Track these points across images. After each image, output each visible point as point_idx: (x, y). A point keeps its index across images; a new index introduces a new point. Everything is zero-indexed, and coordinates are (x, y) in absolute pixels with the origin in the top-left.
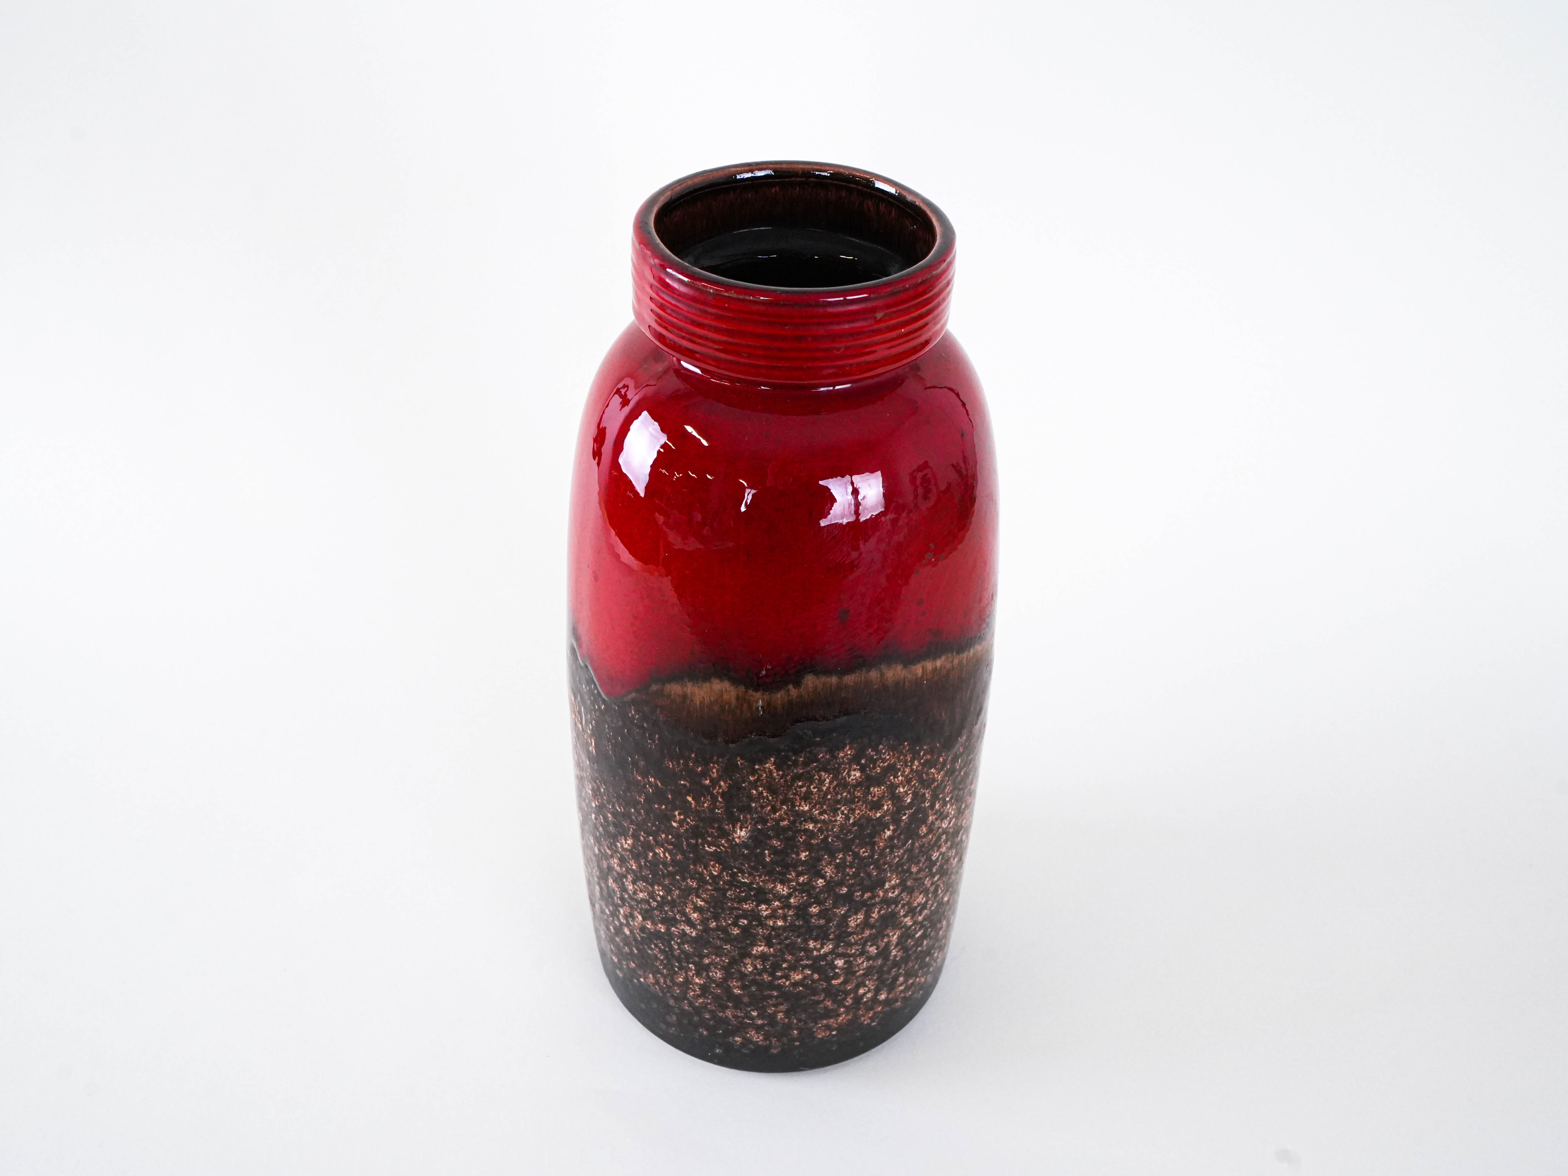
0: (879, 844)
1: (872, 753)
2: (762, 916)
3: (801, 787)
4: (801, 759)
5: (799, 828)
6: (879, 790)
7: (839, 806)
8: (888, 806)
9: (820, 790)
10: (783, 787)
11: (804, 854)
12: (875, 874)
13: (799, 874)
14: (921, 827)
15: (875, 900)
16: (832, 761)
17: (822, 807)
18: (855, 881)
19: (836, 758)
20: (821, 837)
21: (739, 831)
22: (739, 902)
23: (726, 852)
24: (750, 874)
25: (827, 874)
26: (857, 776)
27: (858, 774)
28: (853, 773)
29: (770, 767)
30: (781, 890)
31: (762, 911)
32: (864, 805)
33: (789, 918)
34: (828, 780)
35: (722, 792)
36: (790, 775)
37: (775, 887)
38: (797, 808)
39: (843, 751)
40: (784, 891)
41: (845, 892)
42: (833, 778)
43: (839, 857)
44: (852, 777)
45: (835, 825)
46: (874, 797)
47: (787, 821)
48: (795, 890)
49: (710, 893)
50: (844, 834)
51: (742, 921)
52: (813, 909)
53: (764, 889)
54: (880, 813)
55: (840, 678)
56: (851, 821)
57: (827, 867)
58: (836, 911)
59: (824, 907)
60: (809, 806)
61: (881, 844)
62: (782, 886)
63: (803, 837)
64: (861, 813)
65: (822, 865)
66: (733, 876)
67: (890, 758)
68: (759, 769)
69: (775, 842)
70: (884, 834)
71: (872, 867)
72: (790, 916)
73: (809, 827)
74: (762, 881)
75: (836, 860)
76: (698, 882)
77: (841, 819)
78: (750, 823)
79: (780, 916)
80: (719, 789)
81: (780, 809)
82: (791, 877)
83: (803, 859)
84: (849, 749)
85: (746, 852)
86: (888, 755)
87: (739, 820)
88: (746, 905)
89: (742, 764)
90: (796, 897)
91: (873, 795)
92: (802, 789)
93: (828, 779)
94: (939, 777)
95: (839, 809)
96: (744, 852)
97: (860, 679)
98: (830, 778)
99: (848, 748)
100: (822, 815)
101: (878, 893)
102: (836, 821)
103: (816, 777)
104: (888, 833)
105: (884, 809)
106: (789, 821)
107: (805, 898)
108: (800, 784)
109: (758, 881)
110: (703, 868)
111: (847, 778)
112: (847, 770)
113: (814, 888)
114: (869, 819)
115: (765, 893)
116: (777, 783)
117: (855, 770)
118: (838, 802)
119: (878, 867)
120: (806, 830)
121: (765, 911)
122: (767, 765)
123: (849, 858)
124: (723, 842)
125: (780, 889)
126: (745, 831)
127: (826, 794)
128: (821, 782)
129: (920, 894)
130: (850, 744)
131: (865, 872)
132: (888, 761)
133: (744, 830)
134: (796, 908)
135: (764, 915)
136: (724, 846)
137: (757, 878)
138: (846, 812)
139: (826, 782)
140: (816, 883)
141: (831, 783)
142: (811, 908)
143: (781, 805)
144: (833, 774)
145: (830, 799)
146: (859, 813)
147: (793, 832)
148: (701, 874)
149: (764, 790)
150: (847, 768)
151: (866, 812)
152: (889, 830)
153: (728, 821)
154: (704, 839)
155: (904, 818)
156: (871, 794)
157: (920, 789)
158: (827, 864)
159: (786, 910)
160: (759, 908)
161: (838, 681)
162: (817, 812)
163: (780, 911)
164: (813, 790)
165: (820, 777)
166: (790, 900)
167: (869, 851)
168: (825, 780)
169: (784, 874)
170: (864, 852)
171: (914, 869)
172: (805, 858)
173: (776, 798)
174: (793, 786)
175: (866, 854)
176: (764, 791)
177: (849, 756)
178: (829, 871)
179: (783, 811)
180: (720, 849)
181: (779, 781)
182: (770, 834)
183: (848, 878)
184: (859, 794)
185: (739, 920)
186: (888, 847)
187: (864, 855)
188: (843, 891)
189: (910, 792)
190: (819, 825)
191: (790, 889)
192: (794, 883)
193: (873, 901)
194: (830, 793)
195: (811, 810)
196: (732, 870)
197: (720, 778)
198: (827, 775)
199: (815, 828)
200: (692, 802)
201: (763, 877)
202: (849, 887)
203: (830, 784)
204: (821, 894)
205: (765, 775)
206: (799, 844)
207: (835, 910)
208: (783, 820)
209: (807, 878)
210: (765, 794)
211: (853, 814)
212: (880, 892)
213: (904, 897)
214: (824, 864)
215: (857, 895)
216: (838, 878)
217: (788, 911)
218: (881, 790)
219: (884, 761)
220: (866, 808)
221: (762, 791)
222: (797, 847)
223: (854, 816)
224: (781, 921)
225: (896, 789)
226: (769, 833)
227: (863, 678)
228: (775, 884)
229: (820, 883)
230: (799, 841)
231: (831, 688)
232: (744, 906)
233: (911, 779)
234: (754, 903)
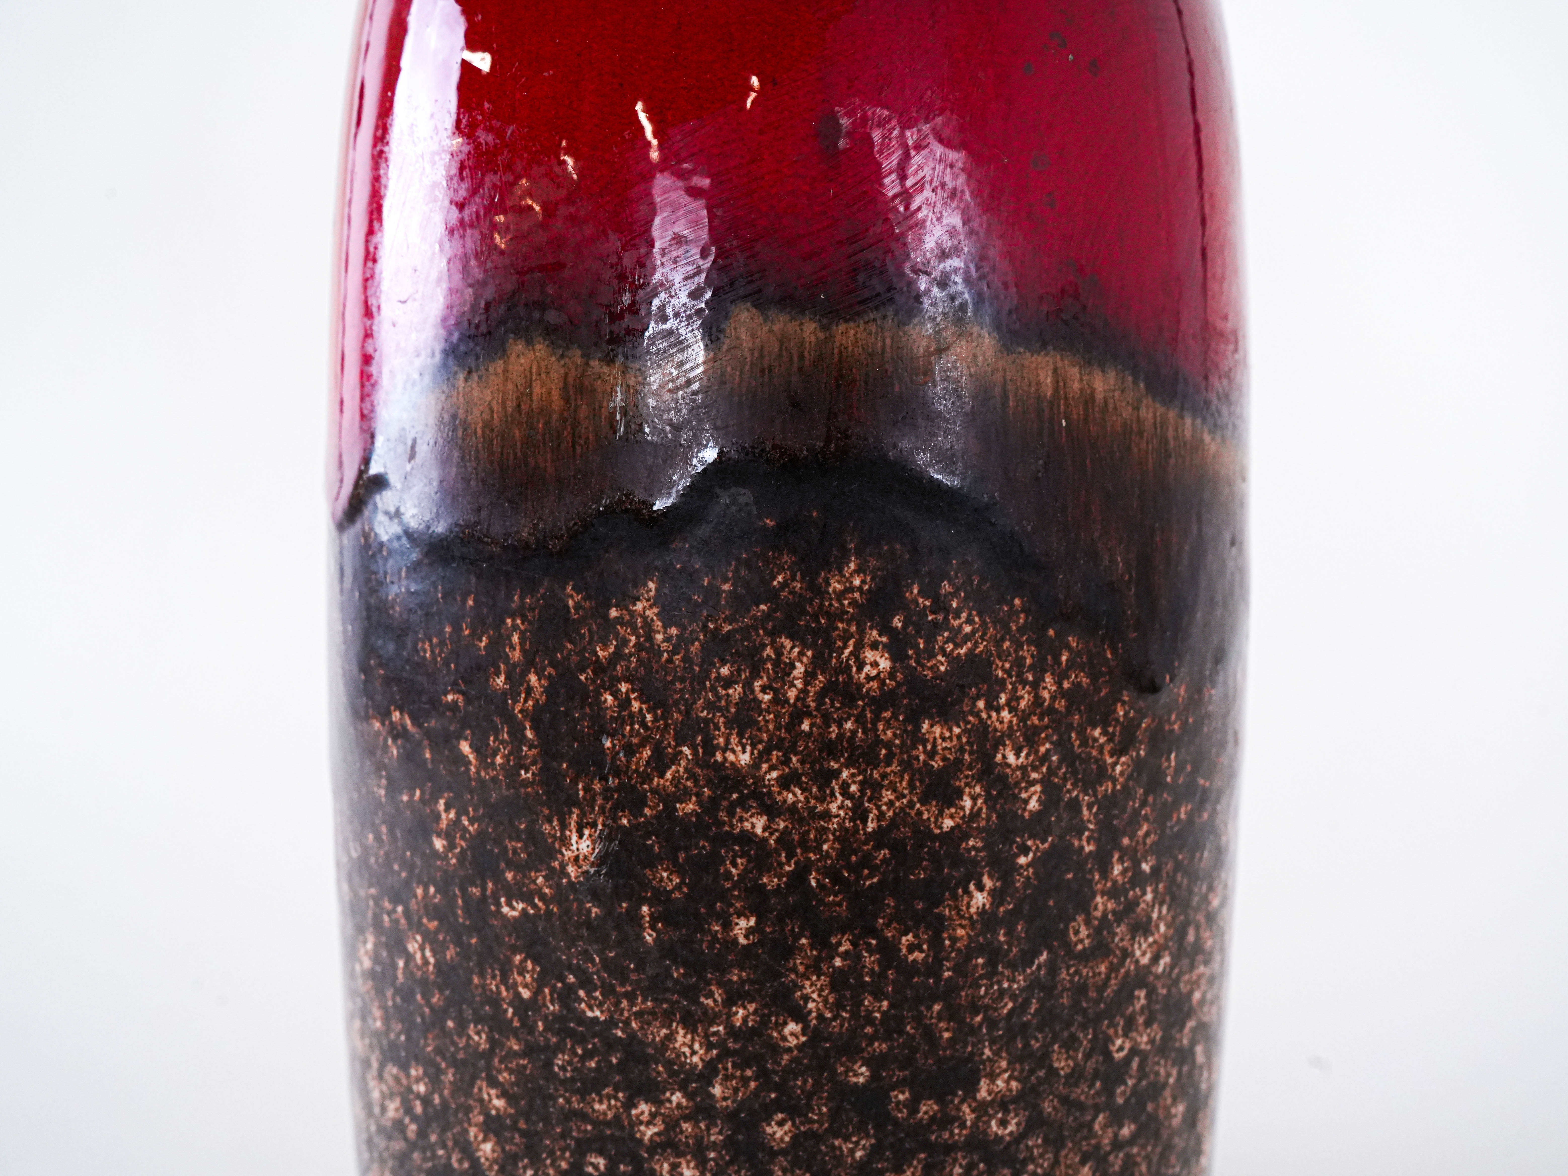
0: (954, 930)
1: (921, 600)
2: (640, 1141)
3: (728, 683)
4: (726, 587)
5: (727, 828)
6: (947, 734)
7: (834, 765)
8: (974, 798)
9: (779, 700)
10: (682, 680)
11: (743, 923)
12: (946, 1035)
13: (733, 998)
14: (1074, 920)
15: (952, 1134)
16: (811, 602)
17: (786, 761)
18: (891, 1048)
19: (819, 591)
20: (787, 868)
21: (574, 838)
22: (583, 1094)
23: (549, 913)
24: (608, 991)
25: (811, 1005)
26: (881, 667)
27: (885, 664)
28: (870, 655)
29: (648, 612)
30: (686, 1050)
31: (641, 1123)
32: (906, 777)
33: (712, 1155)
34: (800, 669)
35: (534, 706)
36: (697, 639)
37: (670, 1037)
38: (719, 757)
39: (840, 571)
40: (694, 1053)
41: (861, 1080)
42: (814, 661)
43: (842, 949)
44: (867, 669)
45: (825, 830)
46: (932, 754)
47: (694, 799)
48: (725, 1053)
49: (518, 1065)
50: (850, 868)
51: (593, 1160)
52: (775, 1128)
53: (641, 1043)
54: (952, 817)
55: (825, 328)
56: (871, 826)
57: (808, 979)
58: (840, 1148)
59: (807, 1127)
60: (752, 753)
61: (960, 932)
62: (689, 1036)
63: (739, 861)
64: (897, 804)
65: (794, 970)
66: (566, 997)
67: (973, 632)
68: (619, 620)
69: (665, 875)
70: (966, 898)
71: (937, 1007)
72: (714, 1146)
73: (753, 826)
74: (639, 1015)
75: (833, 958)
76: (491, 1030)
77: (842, 813)
78: (602, 809)
79: (687, 1144)
80: (526, 701)
81: (676, 757)
82: (710, 1002)
83: (742, 941)
84: (857, 571)
85: (594, 910)
86: (969, 621)
87: (573, 801)
88: (601, 1102)
89: (578, 606)
90: (727, 1078)
91: (929, 747)
92: (731, 691)
93: (801, 662)
94: (1118, 768)
95: (837, 774)
96: (589, 911)
97: (880, 344)
98: (805, 660)
99: (852, 566)
100: (789, 790)
101: (958, 1109)
102: (827, 815)
103: (769, 651)
104: (980, 899)
105: (962, 808)
106: (699, 803)
107: (753, 1085)
108: (725, 671)
109: (626, 1014)
110: (498, 978)
111: (854, 669)
112: (851, 642)
113: (776, 1050)
114: (922, 833)
115: (646, 1061)
116: (664, 667)
117: (874, 646)
118: (831, 749)
119: (952, 1014)
120: (747, 838)
121: (648, 1124)
122: (639, 606)
123: (869, 960)
124: (540, 880)
125: (684, 1044)
126: (590, 835)
127: (798, 715)
128: (784, 670)
129: (1083, 1163)
130: (859, 553)
131: (918, 1020)
132: (969, 644)
133: (587, 832)
134: (731, 1117)
135: (647, 1138)
136: (543, 897)
137: (625, 1003)
138: (853, 788)
139: (795, 673)
140: (780, 1033)
141: (809, 677)
142: (769, 1125)
143: (678, 745)
144: (813, 646)
145: (809, 734)
146: (890, 804)
147: (713, 840)
148: (495, 1001)
149: (633, 691)
150: (852, 636)
151: (911, 804)
152: (980, 888)
153: (549, 808)
154: (498, 877)
155: (1022, 860)
156: (924, 742)
157: (1065, 779)
158: (807, 967)
159: (702, 1125)
160: (634, 1112)
161: (821, 335)
162: (774, 774)
163: (687, 1126)
164: (760, 696)
165: (779, 652)
166: (711, 1089)
167: (925, 947)
168: (793, 667)
169: (691, 993)
170: (911, 948)
171: (1062, 1064)
172: (746, 937)
173: (664, 717)
174: (708, 677)
175: (918, 956)
176: (633, 696)
177: (857, 595)
178: (815, 996)
179: (683, 763)
180: (534, 906)
181: (670, 661)
182: (652, 846)
183: (869, 1030)
184: (889, 733)
185: (585, 1156)
186: (981, 950)
187: (911, 958)
188: (856, 1075)
189: (1034, 775)
190: (782, 825)
191: (709, 1046)
192: (721, 1028)
193: (946, 1135)
194: (809, 715)
195: (756, 764)
196: (562, 979)
197: (529, 663)
198: (796, 650)
199: (771, 834)
200: (471, 757)
201: (640, 1000)
202: (876, 1063)
203: (806, 683)
204: (796, 1079)
205: (633, 638)
206: (728, 885)
207: (836, 1143)
208: (684, 796)
209: (755, 1012)
210: (636, 705)
211: (875, 798)
212: (965, 1108)
213: (1035, 1152)
214: (801, 969)
215: (898, 1103)
216: (842, 1026)
217: (708, 1129)
218: (951, 738)
219: (957, 638)
220: (911, 786)
221: (627, 692)
222: (724, 895)
223: (878, 808)
224: (692, 1165)
225: (996, 751)
226: (649, 842)
227: (888, 341)
228: (669, 1027)
229: (792, 1034)
230: (728, 876)
231: (801, 357)
232: (597, 1106)
233: (1036, 730)
234: (621, 1095)
